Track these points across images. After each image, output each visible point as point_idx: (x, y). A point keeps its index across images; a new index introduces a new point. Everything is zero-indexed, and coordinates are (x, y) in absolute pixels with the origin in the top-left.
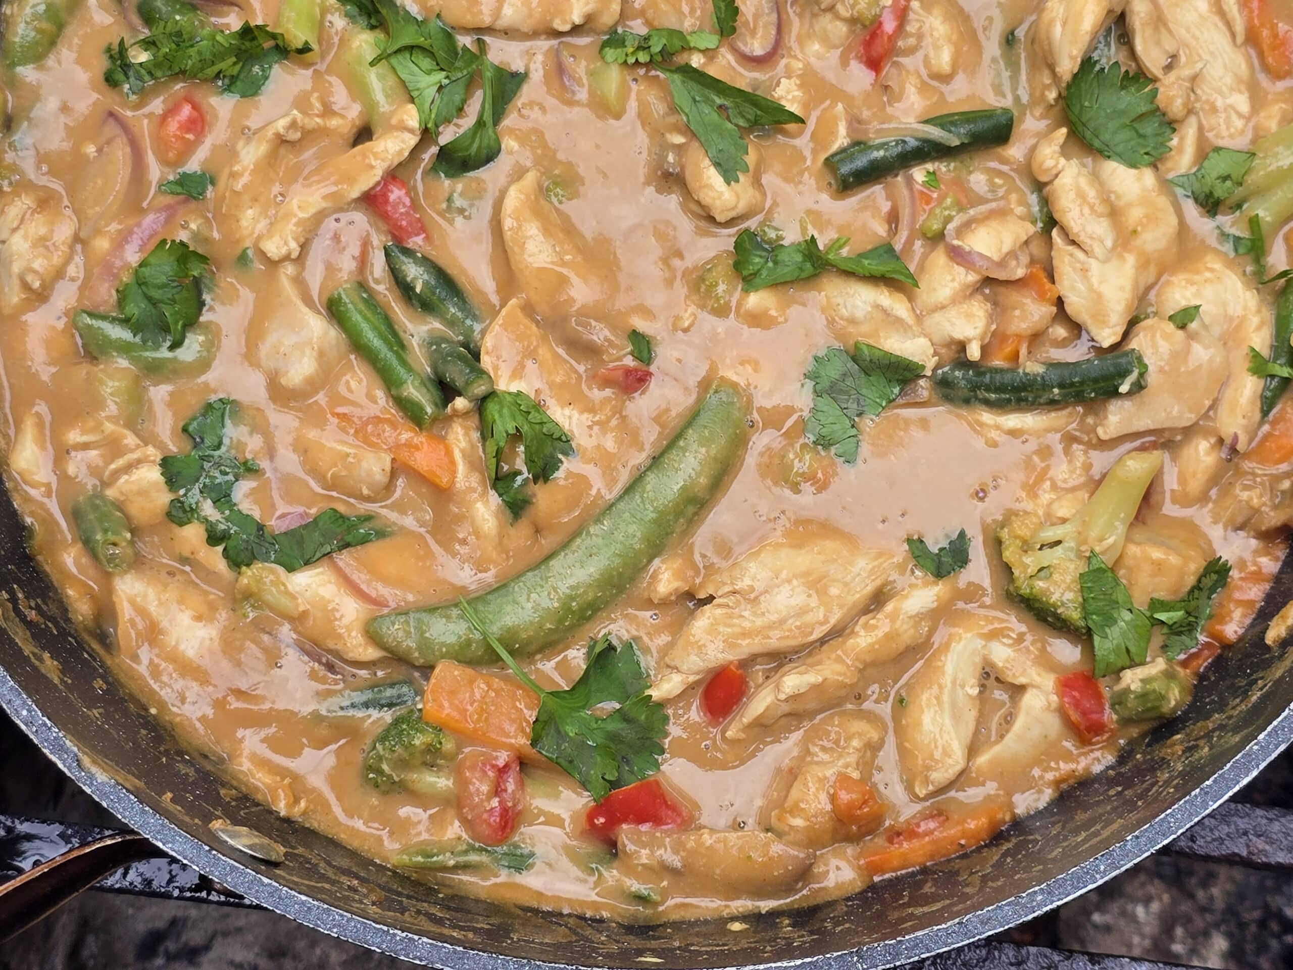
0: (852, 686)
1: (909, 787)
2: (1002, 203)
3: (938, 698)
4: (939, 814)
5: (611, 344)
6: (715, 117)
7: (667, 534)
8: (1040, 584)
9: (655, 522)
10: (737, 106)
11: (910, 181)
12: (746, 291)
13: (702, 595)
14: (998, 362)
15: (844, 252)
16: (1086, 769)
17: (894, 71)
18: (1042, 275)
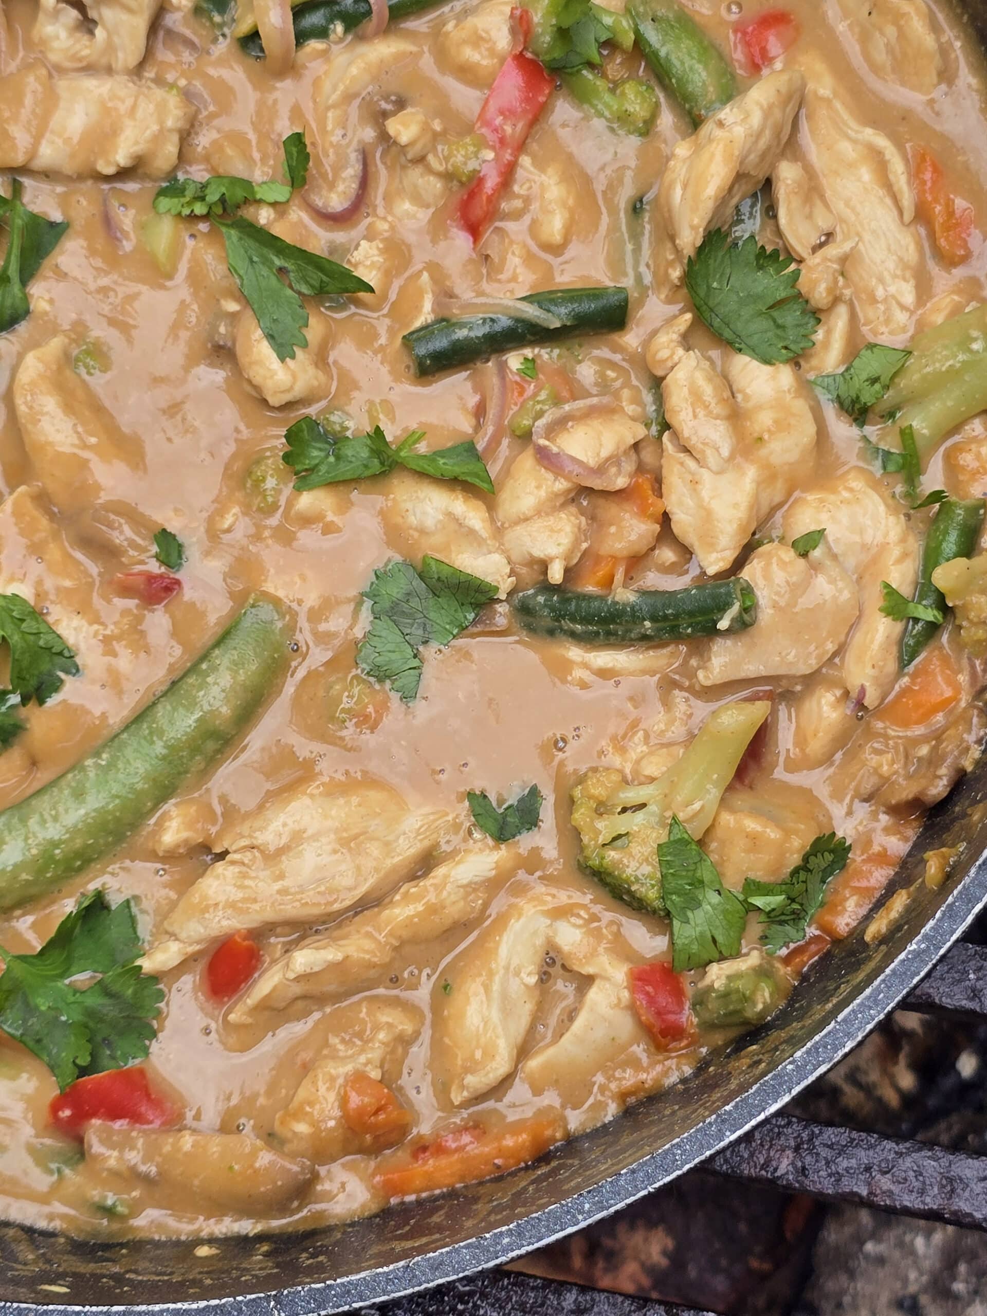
0: (385, 966)
1: (442, 1090)
2: (606, 400)
3: (487, 988)
4: (477, 1127)
5: (133, 544)
6: (273, 281)
7: (179, 773)
8: (612, 855)
9: (164, 758)
10: (299, 269)
11: (503, 368)
12: (298, 489)
13: (218, 850)
14: (590, 589)
15: (422, 448)
16: (657, 1081)
17: (495, 238)
18: (647, 487)
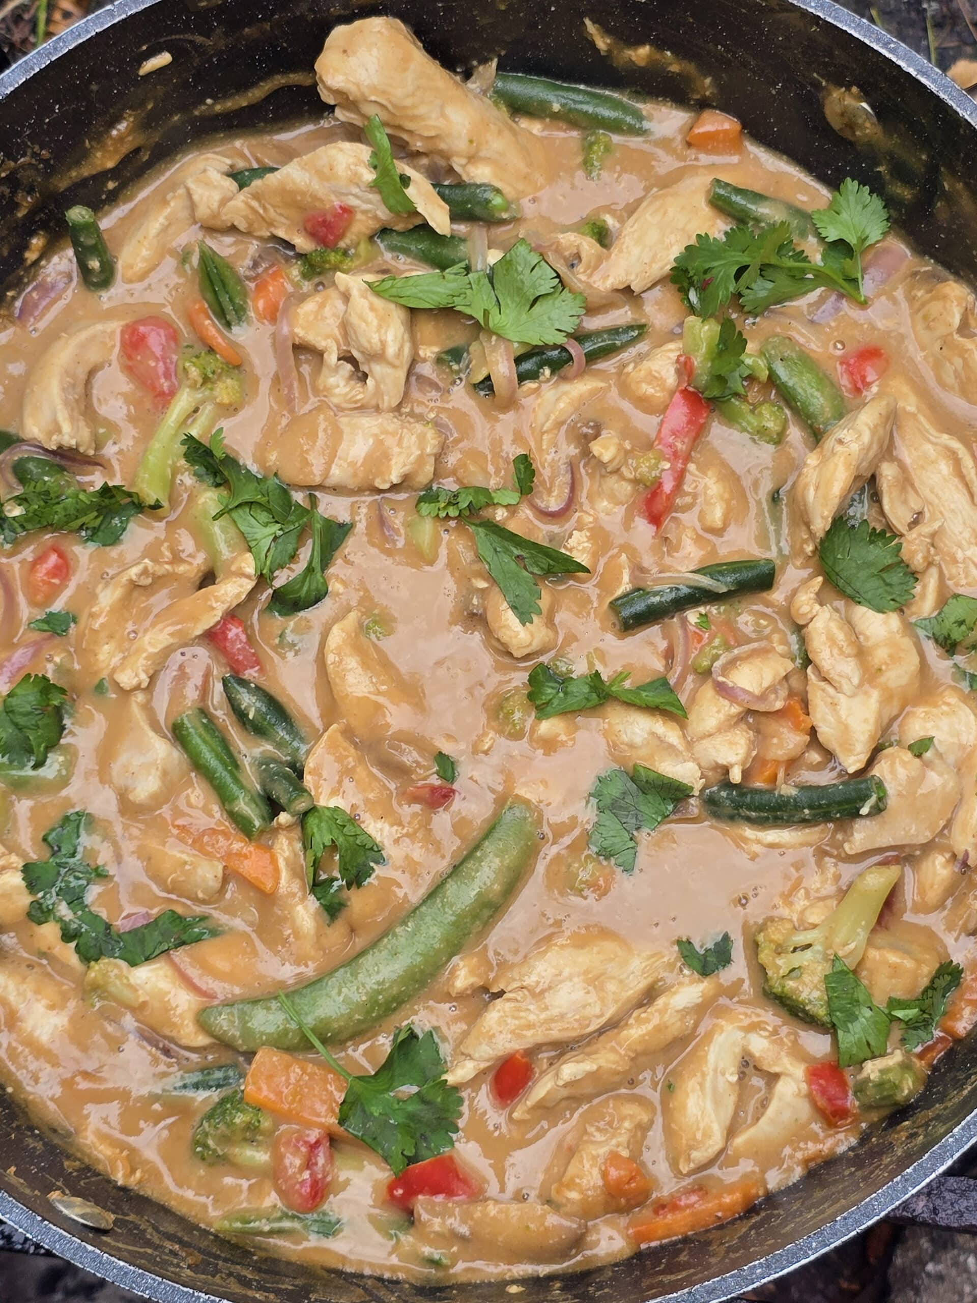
0: (625, 1072)
1: (674, 1164)
2: (763, 644)
3: (701, 1085)
4: (700, 1189)
5: (418, 764)
6: (513, 565)
7: (464, 935)
8: (791, 984)
9: (454, 924)
10: (532, 556)
11: (684, 622)
12: (539, 719)
13: (495, 990)
14: (759, 784)
15: (627, 684)
16: (831, 1149)
17: (673, 525)
18: (797, 706)
